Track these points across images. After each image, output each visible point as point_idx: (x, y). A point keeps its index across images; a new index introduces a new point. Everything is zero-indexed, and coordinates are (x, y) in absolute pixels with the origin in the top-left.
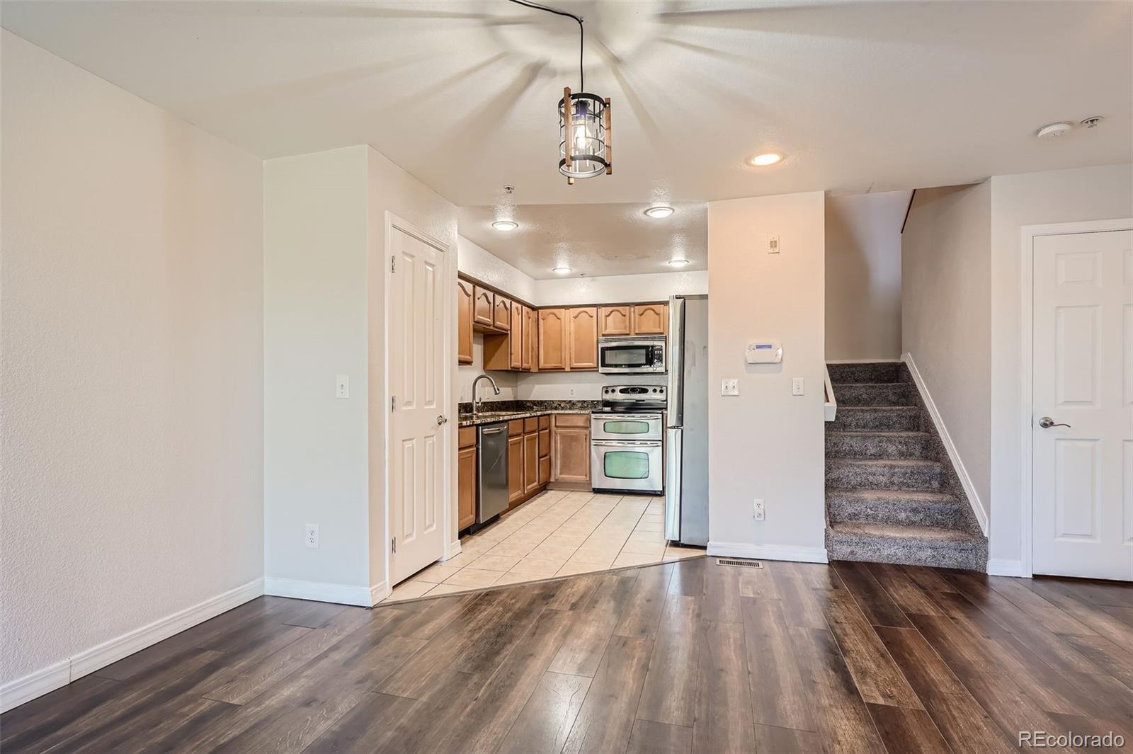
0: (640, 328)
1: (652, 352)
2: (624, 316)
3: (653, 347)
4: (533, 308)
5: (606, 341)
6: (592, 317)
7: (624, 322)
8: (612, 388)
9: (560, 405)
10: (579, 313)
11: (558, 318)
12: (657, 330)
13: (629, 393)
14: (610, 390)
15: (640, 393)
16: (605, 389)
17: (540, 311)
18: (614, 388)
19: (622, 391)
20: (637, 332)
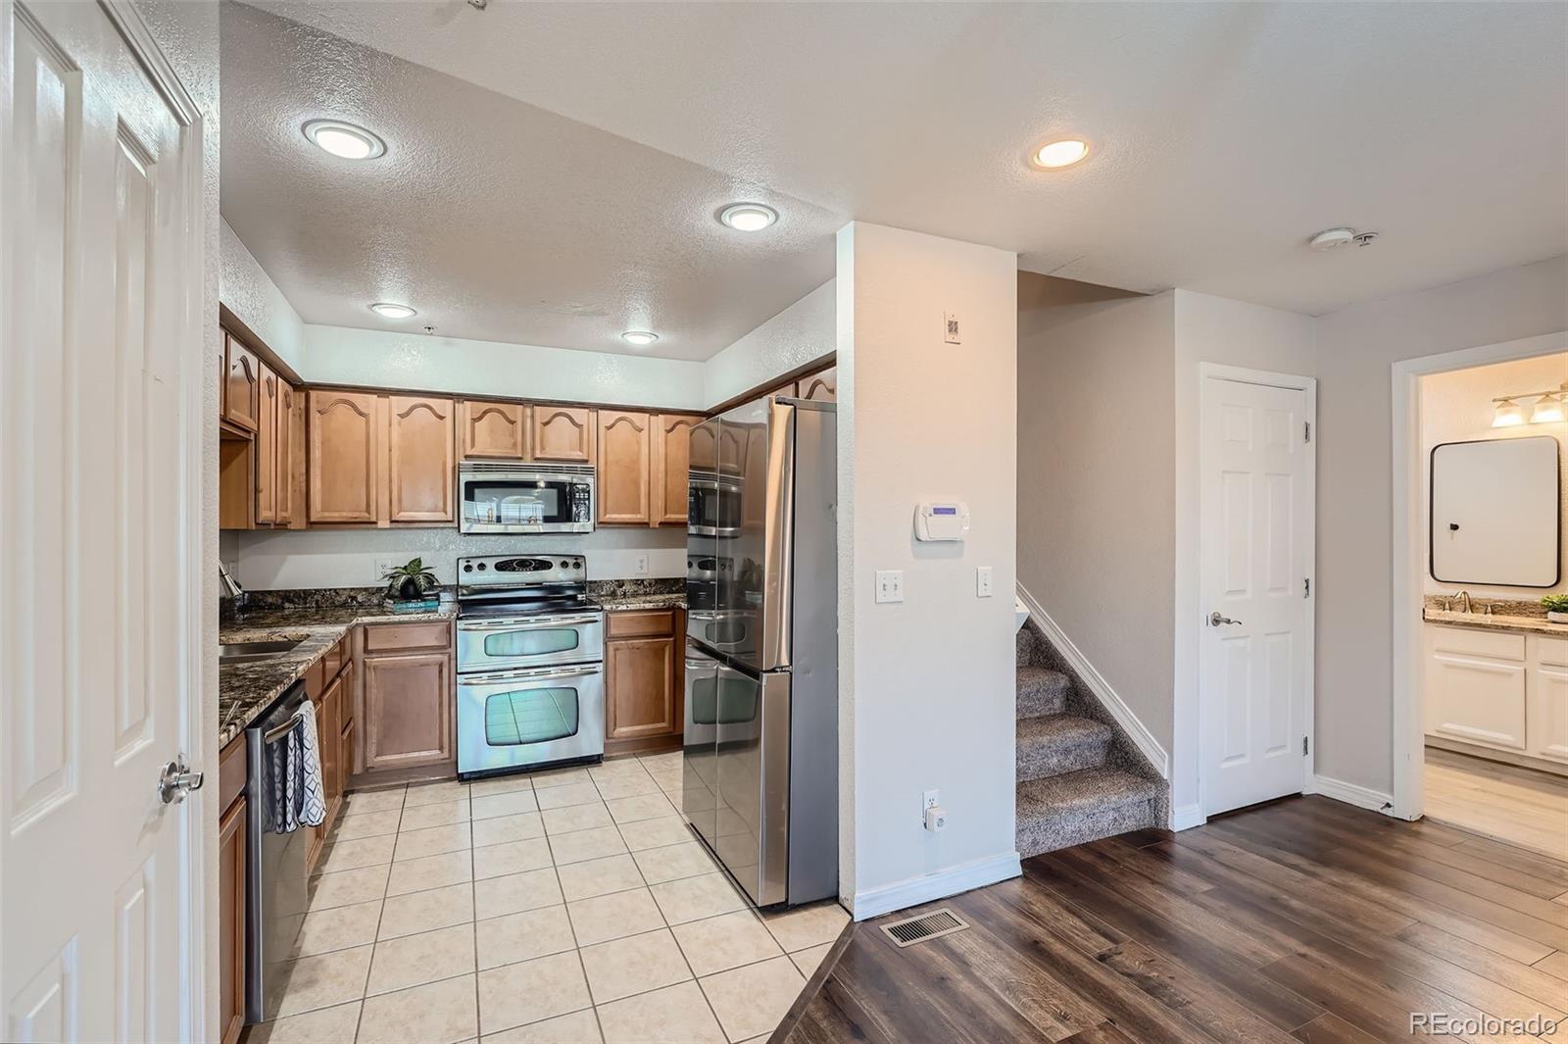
0: (543, 449)
1: (572, 494)
2: (512, 422)
3: (572, 485)
4: (298, 386)
5: (477, 469)
6: (442, 418)
7: (513, 434)
8: (479, 561)
9: (354, 598)
10: (412, 409)
11: (361, 414)
12: (577, 455)
13: (514, 570)
14: (475, 564)
15: (535, 569)
16: (463, 564)
17: (313, 394)
18: (483, 561)
19: (500, 567)
20: (538, 455)
